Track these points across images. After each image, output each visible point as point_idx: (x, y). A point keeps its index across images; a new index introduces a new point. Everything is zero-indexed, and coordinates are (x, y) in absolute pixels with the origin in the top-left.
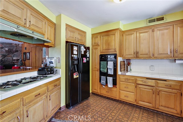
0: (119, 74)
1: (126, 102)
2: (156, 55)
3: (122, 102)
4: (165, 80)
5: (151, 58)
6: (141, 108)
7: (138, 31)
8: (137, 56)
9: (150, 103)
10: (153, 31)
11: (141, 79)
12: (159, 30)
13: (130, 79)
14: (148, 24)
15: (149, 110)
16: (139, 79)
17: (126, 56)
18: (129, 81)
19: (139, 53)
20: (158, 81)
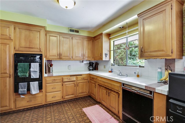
0: (45, 76)
1: (52, 103)
2: (74, 58)
3: (48, 105)
4: (81, 75)
5: (71, 60)
6: (66, 102)
7: (62, 35)
8: (60, 57)
9: (73, 94)
10: (72, 39)
11: (67, 78)
12: (76, 39)
13: (57, 80)
14: (69, 32)
15: (71, 100)
16: (65, 78)
17: (50, 57)
18: (56, 81)
19: (62, 55)
20: (77, 76)
